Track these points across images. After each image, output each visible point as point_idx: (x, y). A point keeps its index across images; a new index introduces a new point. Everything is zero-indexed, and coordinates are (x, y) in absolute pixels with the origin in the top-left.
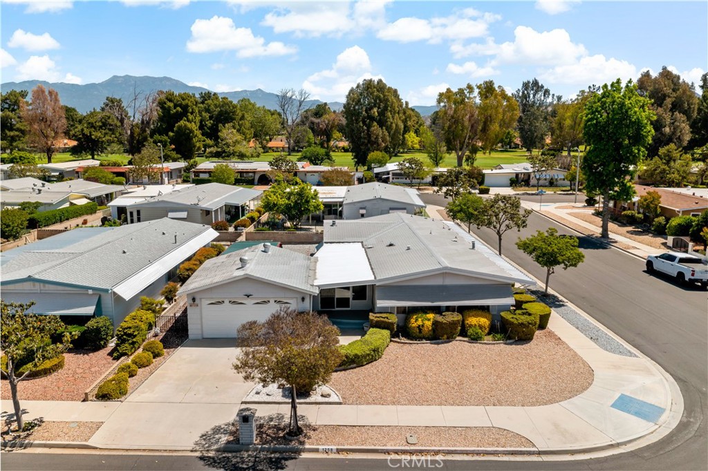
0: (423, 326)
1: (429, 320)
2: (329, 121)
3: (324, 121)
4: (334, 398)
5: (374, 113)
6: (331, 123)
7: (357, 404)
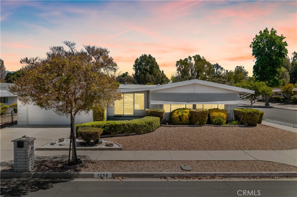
0: (182, 116)
1: (186, 112)
2: (128, 78)
3: (126, 79)
4: (116, 146)
5: (148, 68)
6: (129, 79)
7: (135, 150)
